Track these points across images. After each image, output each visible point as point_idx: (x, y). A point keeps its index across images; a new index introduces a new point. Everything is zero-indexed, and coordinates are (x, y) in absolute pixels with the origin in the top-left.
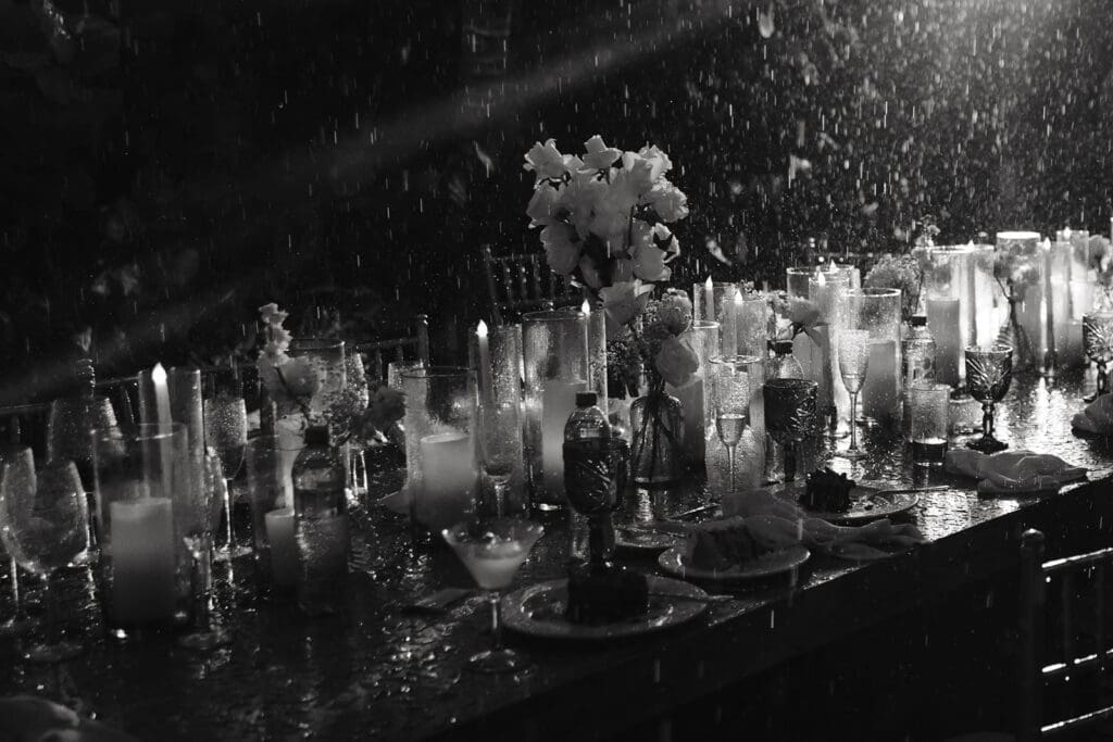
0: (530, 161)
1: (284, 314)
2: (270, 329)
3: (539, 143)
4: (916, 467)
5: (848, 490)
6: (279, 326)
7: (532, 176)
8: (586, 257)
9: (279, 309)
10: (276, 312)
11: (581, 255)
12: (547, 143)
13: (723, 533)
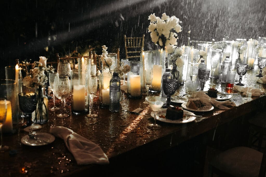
0: (150, 18)
1: (107, 48)
2: (104, 51)
3: (152, 14)
4: (226, 88)
5: (217, 93)
6: (105, 50)
7: (150, 21)
8: (160, 39)
9: (106, 47)
10: (105, 47)
11: (159, 39)
12: (153, 14)
13: (196, 101)
